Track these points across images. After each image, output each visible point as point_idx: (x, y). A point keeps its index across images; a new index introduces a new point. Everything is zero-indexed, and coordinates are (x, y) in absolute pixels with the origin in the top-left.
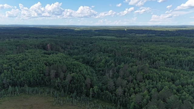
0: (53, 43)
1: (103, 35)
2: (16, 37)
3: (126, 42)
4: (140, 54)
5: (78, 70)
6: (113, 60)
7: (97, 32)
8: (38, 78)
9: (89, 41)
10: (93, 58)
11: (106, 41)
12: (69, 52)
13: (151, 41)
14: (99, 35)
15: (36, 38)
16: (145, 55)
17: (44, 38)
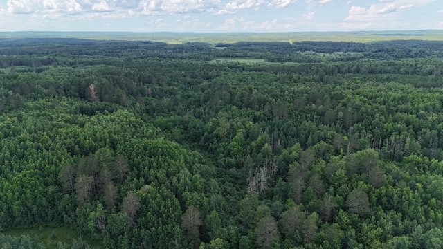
0: (104, 80)
1: (237, 57)
2: (21, 64)
3: (295, 76)
4: (341, 114)
5: (162, 175)
6: (266, 134)
7: (223, 48)
8: (38, 200)
9: (202, 72)
10: (210, 125)
11: (244, 72)
12: (146, 104)
13: (358, 71)
14: (228, 56)
15: (72, 64)
16: (355, 116)
17: (91, 64)
